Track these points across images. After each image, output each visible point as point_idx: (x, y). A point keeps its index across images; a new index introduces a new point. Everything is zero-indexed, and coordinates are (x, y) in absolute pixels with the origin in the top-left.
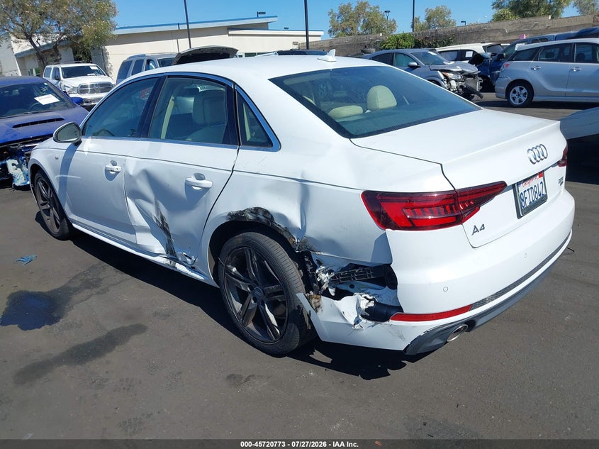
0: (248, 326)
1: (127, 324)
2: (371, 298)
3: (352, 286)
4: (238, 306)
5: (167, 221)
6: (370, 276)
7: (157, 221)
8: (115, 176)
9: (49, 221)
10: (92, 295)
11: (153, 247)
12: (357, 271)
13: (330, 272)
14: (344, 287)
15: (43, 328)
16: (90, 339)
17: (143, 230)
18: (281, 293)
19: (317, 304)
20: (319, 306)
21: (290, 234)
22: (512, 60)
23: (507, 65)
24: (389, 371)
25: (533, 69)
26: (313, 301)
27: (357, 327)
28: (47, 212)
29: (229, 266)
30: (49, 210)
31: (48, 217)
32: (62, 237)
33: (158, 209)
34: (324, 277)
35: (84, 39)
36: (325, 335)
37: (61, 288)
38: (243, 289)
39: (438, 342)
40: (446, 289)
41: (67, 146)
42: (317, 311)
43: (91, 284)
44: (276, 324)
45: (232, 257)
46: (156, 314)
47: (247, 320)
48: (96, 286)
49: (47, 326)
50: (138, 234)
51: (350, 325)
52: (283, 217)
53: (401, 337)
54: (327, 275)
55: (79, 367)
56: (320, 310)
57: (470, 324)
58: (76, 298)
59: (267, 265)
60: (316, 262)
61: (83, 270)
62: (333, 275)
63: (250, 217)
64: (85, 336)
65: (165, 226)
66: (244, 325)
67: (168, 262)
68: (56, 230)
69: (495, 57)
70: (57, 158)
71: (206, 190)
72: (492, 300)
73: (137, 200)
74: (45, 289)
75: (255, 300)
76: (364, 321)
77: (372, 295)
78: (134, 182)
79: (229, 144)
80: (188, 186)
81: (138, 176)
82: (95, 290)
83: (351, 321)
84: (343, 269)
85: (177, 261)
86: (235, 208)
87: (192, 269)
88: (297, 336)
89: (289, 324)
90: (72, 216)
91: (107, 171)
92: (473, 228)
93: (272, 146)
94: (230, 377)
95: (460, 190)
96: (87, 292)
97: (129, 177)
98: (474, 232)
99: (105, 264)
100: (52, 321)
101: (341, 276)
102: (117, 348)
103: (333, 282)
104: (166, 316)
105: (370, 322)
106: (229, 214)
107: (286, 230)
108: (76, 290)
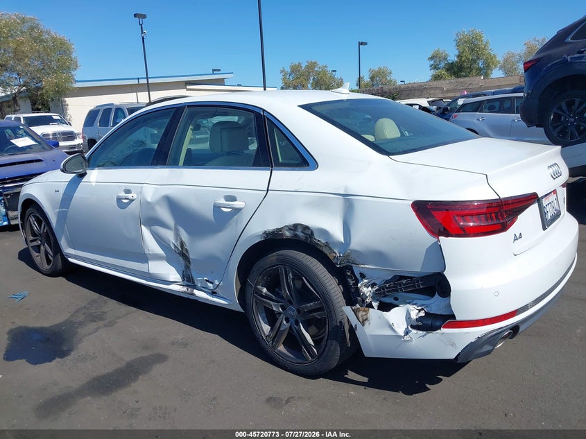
0: (279, 348)
1: (145, 354)
2: (420, 308)
3: (396, 299)
4: (266, 328)
5: (187, 246)
6: (418, 286)
7: (175, 247)
8: (128, 204)
9: (39, 258)
10: (99, 328)
11: (168, 276)
12: (404, 282)
13: (373, 285)
14: (387, 300)
15: (54, 362)
16: (109, 369)
17: (157, 257)
18: (320, 309)
19: (365, 317)
20: (366, 319)
21: (330, 248)
22: (459, 112)
23: (455, 116)
24: (428, 386)
25: (478, 120)
26: (360, 314)
27: (406, 338)
28: (38, 248)
29: (259, 287)
30: (39, 247)
31: (38, 254)
32: (53, 274)
33: (177, 235)
34: (367, 291)
35: (44, 91)
36: (370, 349)
37: (64, 322)
38: (274, 309)
39: (487, 348)
40: (497, 294)
41: (70, 177)
42: (363, 325)
43: (94, 318)
44: (312, 344)
45: (263, 277)
46: (173, 344)
47: (277, 342)
48: (102, 319)
49: (58, 360)
50: (151, 263)
51: (400, 337)
52: (324, 232)
53: (453, 345)
54: (370, 288)
55: (104, 398)
56: (367, 324)
57: (515, 329)
58: (81, 331)
59: (306, 282)
60: (358, 276)
61: (83, 305)
62: (376, 288)
63: (288, 234)
64: (104, 367)
65: (184, 252)
66: (274, 347)
67: (185, 289)
68: (46, 267)
69: (441, 110)
70: (57, 191)
71: (237, 211)
72: (533, 306)
73: (153, 228)
74: (46, 323)
75: (287, 320)
76: (414, 331)
77: (420, 306)
78: (153, 209)
79: (261, 166)
80: (217, 208)
81: (158, 202)
82: (101, 323)
83: (401, 332)
84: (387, 282)
85: (195, 287)
86: (272, 226)
87: (213, 293)
88: (338, 353)
89: (329, 342)
90: (68, 250)
91: (119, 199)
92: (514, 236)
93: (308, 165)
94: (269, 400)
95: (504, 198)
96: (92, 326)
97: (146, 205)
98: (515, 240)
99: (106, 298)
100: (63, 354)
101: (387, 288)
102: (140, 377)
103: (376, 296)
104: (185, 345)
105: (421, 332)
106: (265, 233)
107: (327, 245)
108: (81, 324)
